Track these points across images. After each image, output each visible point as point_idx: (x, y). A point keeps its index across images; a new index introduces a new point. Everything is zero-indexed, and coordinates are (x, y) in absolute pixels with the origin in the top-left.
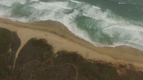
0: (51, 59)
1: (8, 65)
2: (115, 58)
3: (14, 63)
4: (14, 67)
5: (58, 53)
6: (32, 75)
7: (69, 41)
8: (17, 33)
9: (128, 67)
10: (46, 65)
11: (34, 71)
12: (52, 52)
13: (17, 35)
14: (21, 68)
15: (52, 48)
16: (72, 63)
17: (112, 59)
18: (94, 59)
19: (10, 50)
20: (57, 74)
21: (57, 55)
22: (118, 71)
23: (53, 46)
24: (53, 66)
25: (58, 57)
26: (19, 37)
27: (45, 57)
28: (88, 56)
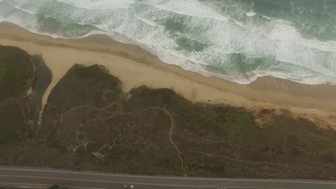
0: (117, 103)
1: (26, 119)
2: (252, 100)
3: (40, 115)
4: (39, 123)
5: (132, 91)
6: (79, 133)
7: (156, 68)
8: (43, 57)
9: (278, 113)
10: (108, 112)
11: (82, 125)
12: (119, 91)
13: (44, 63)
14: (55, 122)
15: (120, 82)
16: (161, 107)
17: (246, 101)
18: (209, 101)
19: (30, 92)
20: (131, 127)
21: (130, 96)
22: (258, 121)
23: (122, 79)
24: (122, 113)
25: (132, 99)
26: (47, 64)
27: (104, 98)
28: (195, 95)
